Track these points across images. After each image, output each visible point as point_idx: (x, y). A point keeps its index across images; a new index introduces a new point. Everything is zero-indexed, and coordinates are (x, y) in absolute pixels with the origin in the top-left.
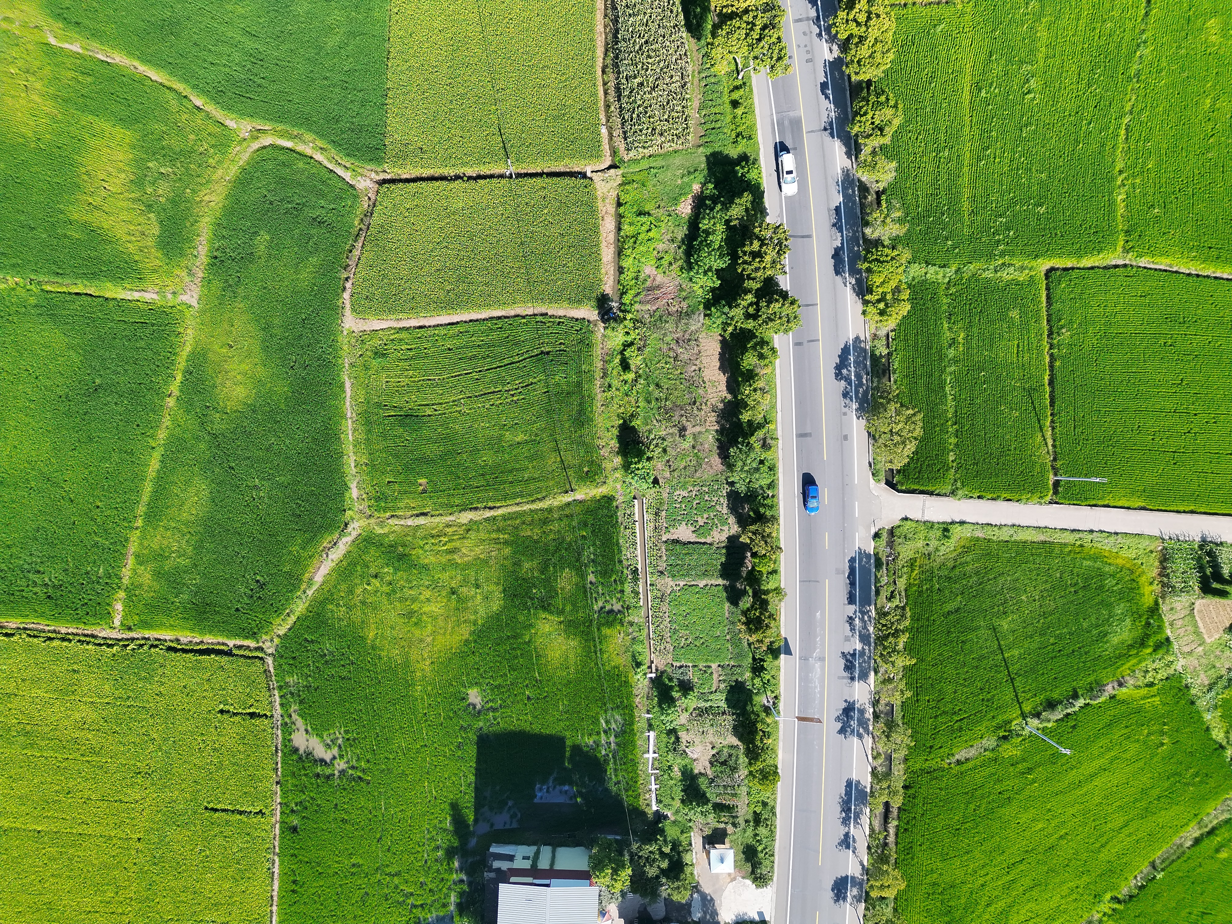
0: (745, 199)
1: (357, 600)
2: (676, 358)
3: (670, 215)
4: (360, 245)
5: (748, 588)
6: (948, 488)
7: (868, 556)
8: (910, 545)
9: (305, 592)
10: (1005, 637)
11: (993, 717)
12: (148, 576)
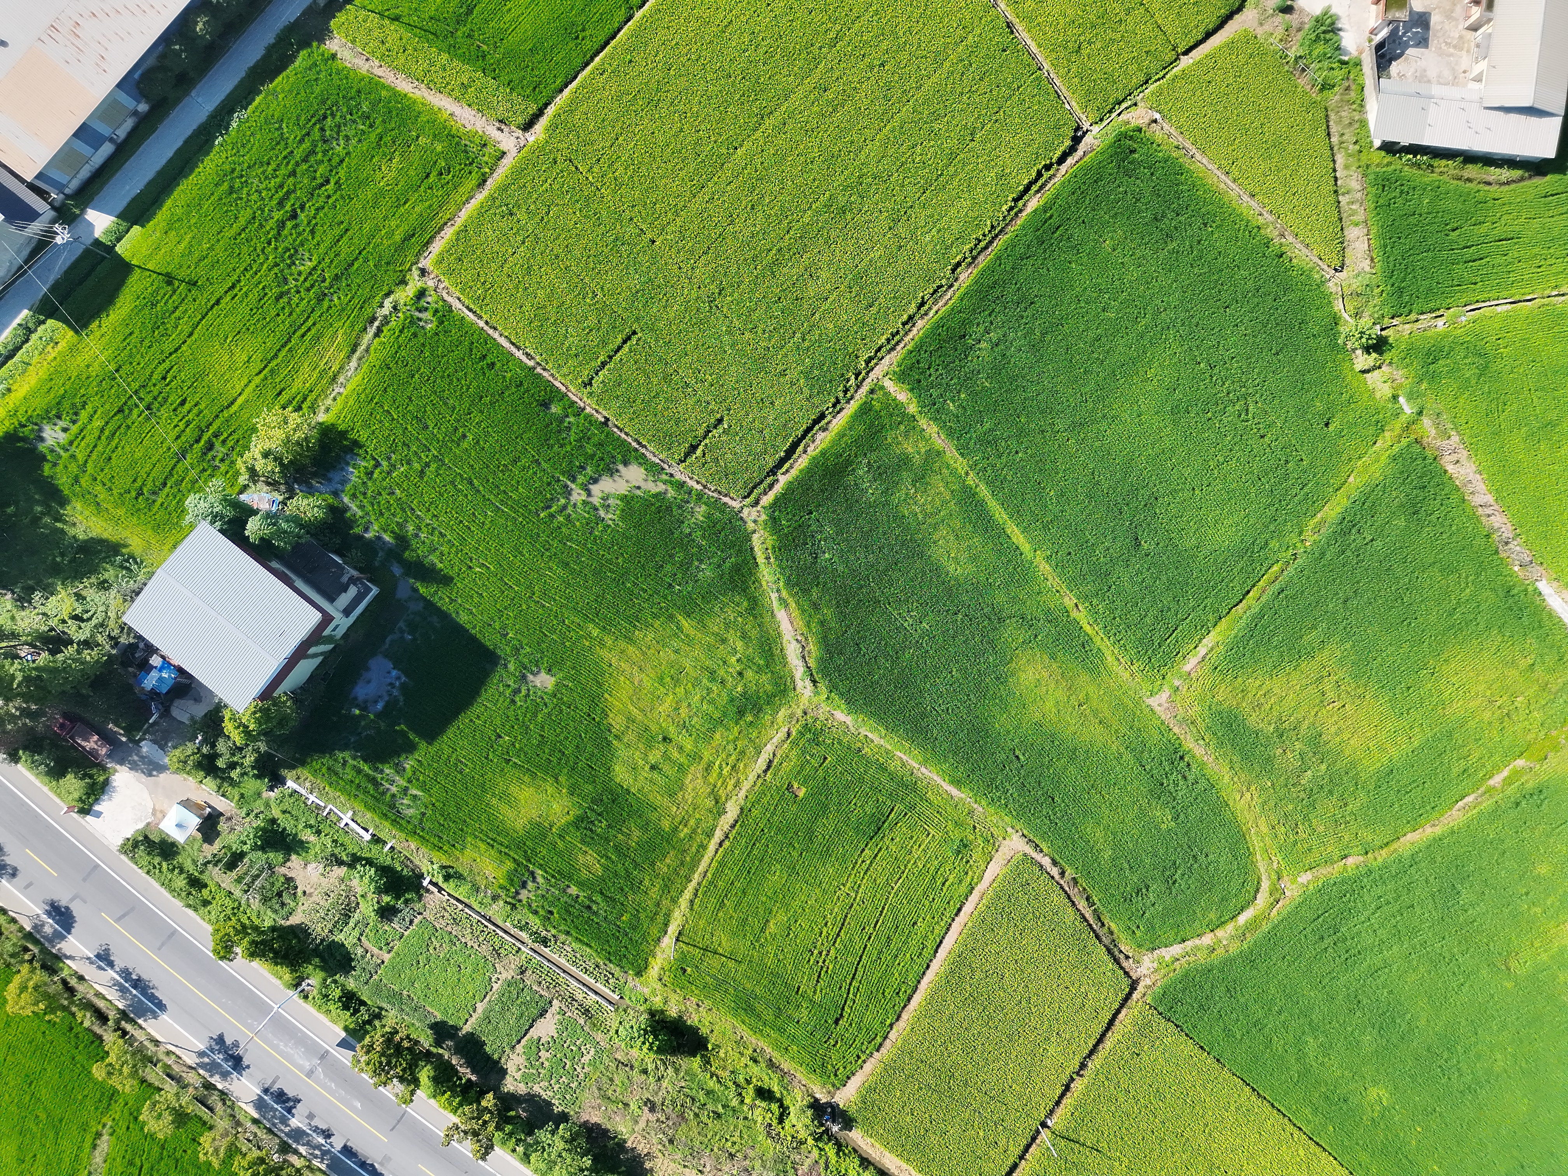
4: (1087, 915)
5: (441, 1051)
9: (778, 591)
12: (910, 450)
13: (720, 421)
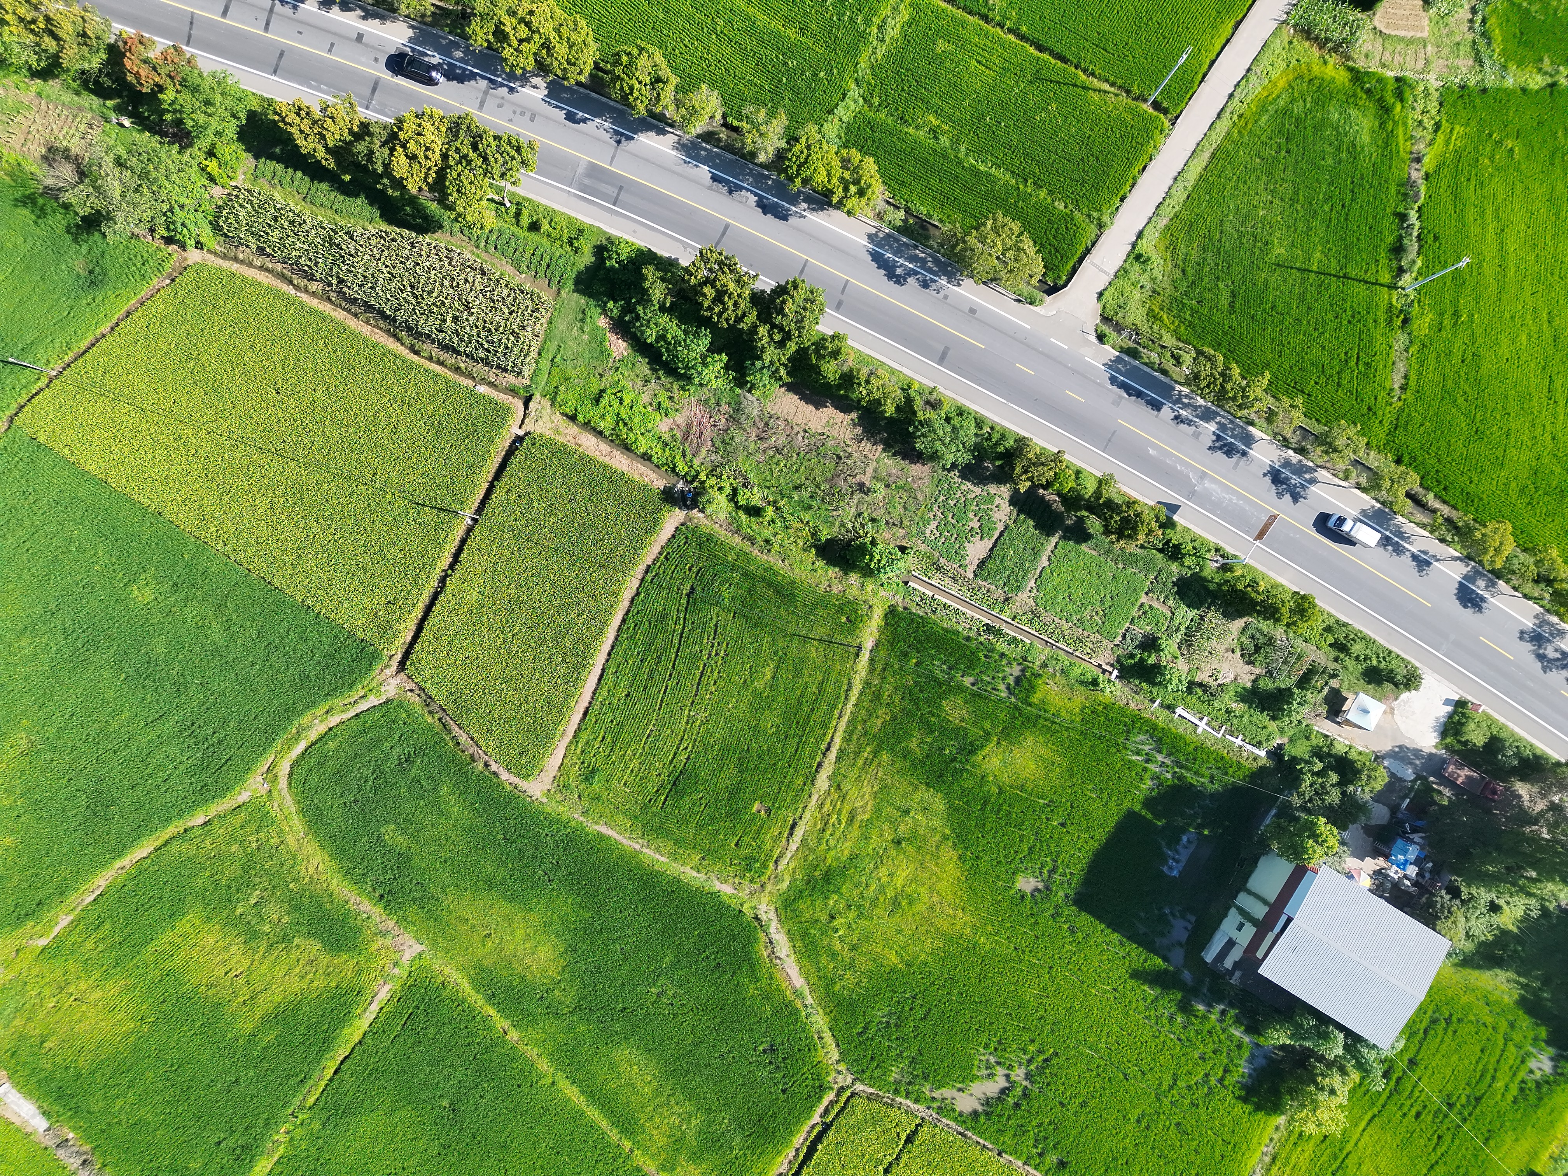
0: (650, 274)
1: (847, 954)
3: (617, 369)
4: (457, 729)
5: (1078, 514)
6: (1093, 229)
7: (1118, 360)
8: (1132, 306)
9: (806, 1006)
10: (1295, 259)
11: (1375, 321)
12: (692, 1168)
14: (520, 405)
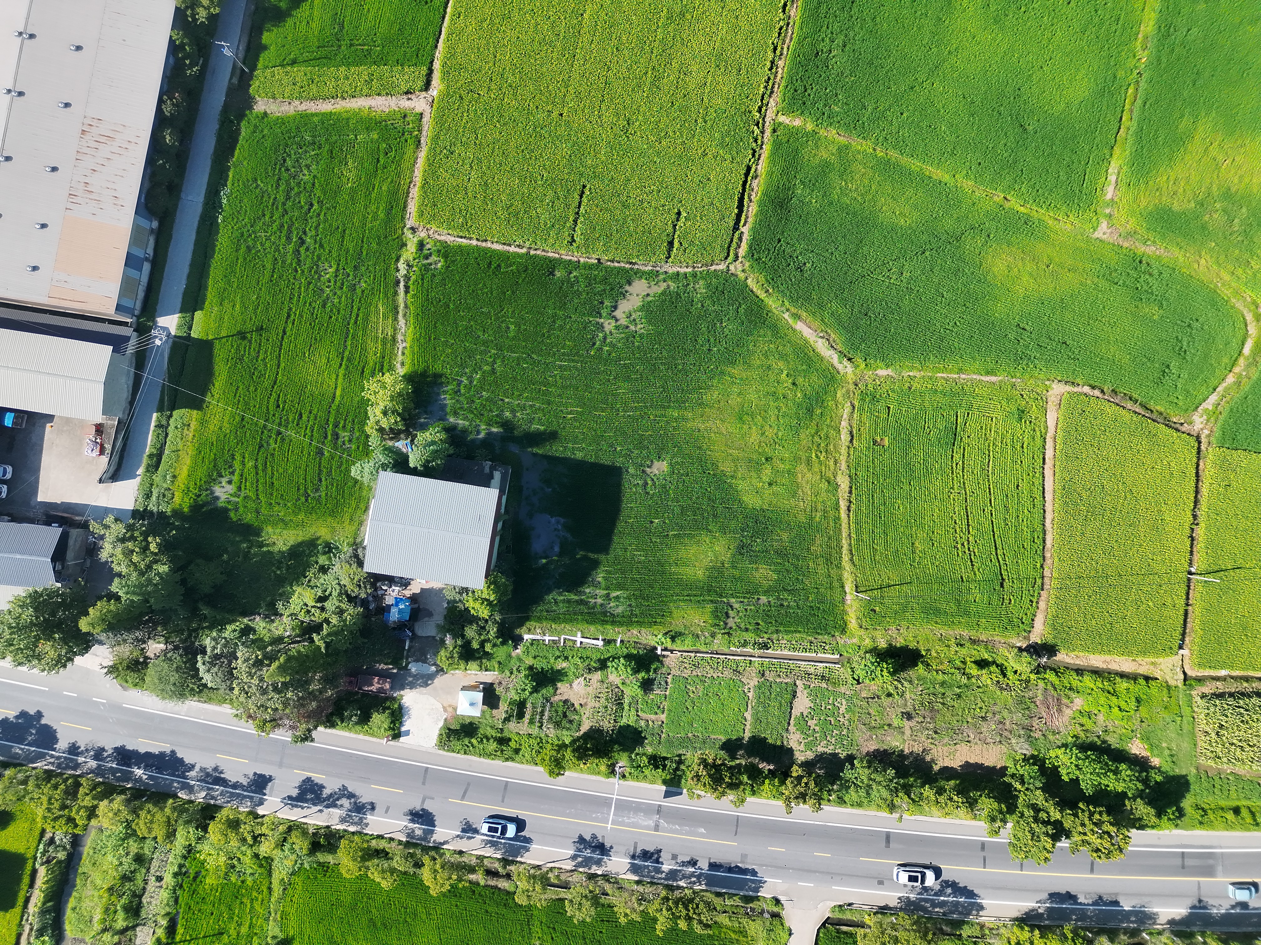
1: (772, 361)
2: (984, 718)
3: (1132, 731)
4: (1137, 410)
5: (738, 762)
7: (757, 890)
8: (762, 934)
9: (788, 310)
12: (825, 156)
13: (679, 213)
14: (1190, 673)
